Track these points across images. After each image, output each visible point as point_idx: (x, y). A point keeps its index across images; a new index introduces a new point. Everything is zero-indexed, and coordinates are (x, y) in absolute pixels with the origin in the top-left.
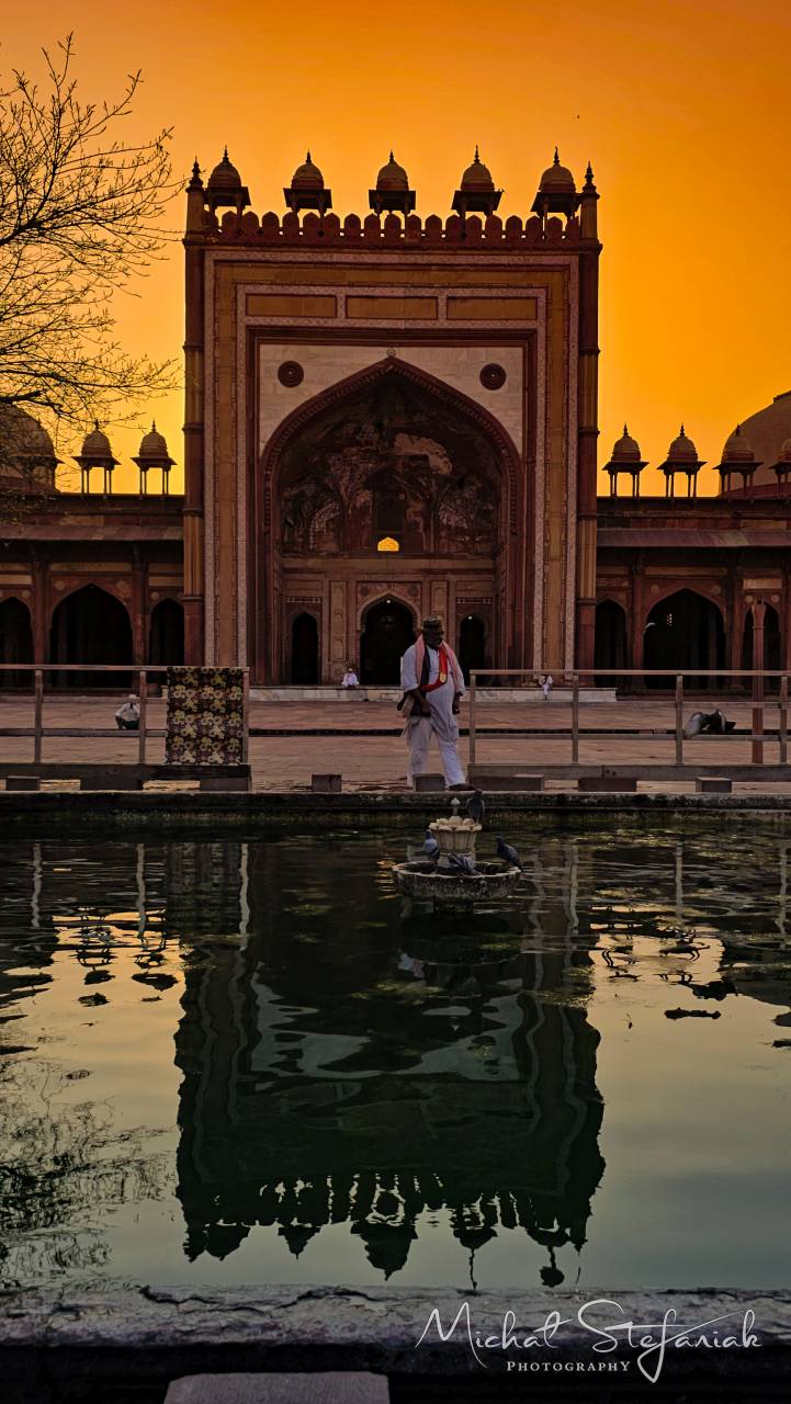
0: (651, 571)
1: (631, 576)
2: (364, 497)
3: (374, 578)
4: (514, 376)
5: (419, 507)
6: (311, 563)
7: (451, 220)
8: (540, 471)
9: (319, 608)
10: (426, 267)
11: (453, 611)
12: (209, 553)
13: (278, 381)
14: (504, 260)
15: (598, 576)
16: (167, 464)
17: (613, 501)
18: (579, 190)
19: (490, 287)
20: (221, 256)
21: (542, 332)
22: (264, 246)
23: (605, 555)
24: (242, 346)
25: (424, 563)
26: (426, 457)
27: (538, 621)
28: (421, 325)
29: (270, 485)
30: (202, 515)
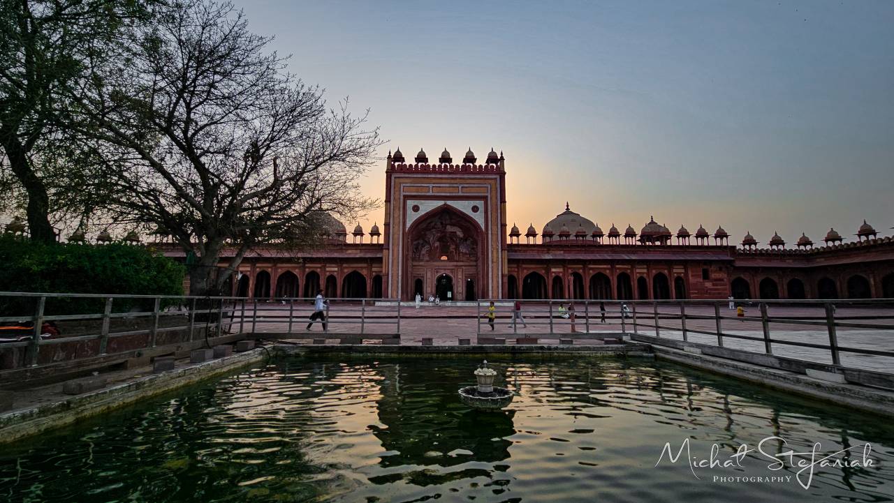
0: (524, 266)
1: (518, 268)
2: (437, 244)
3: (440, 268)
4: (482, 209)
5: (454, 247)
6: (421, 263)
7: (462, 166)
8: (490, 236)
9: (423, 277)
10: (456, 178)
11: (464, 279)
12: (390, 261)
13: (412, 211)
14: (478, 176)
15: (508, 267)
16: (379, 235)
17: (511, 245)
18: (499, 158)
19: (474, 184)
20: (396, 176)
21: (489, 196)
22: (408, 173)
23: (510, 261)
24: (402, 201)
25: (455, 263)
26: (455, 232)
27: (490, 281)
28: (454, 194)
29: (409, 240)
30: (389, 249)
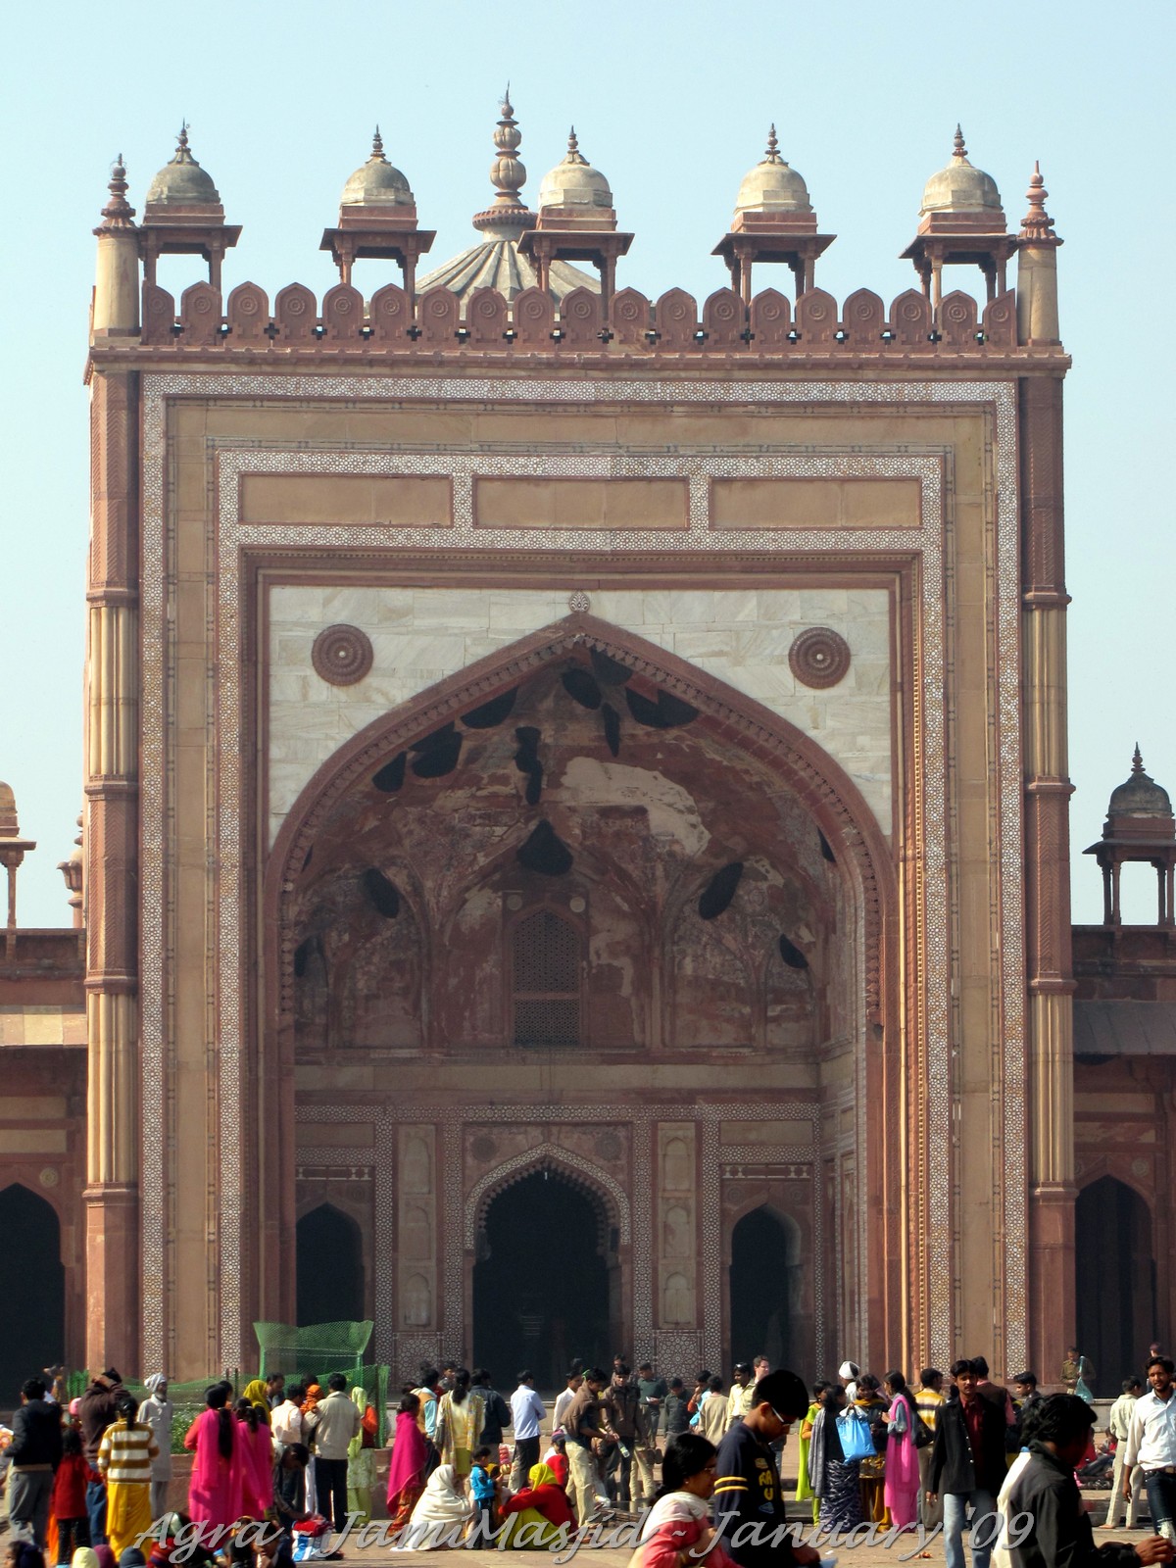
1: (1161, 1119)
2: (481, 905)
3: (507, 1113)
4: (870, 651)
5: (624, 930)
6: (348, 1076)
7: (717, 299)
8: (935, 880)
9: (368, 1194)
10: (662, 409)
11: (712, 1198)
12: (153, 1082)
13: (310, 672)
14: (844, 391)
17: (1111, 936)
19: (812, 453)
20: (179, 385)
21: (932, 557)
22: (282, 365)
24: (229, 595)
26: (640, 812)
28: (651, 541)
30: (134, 993)
